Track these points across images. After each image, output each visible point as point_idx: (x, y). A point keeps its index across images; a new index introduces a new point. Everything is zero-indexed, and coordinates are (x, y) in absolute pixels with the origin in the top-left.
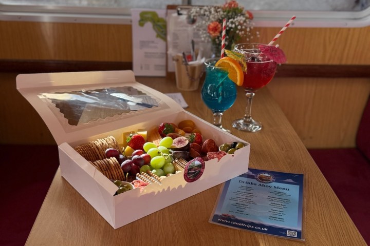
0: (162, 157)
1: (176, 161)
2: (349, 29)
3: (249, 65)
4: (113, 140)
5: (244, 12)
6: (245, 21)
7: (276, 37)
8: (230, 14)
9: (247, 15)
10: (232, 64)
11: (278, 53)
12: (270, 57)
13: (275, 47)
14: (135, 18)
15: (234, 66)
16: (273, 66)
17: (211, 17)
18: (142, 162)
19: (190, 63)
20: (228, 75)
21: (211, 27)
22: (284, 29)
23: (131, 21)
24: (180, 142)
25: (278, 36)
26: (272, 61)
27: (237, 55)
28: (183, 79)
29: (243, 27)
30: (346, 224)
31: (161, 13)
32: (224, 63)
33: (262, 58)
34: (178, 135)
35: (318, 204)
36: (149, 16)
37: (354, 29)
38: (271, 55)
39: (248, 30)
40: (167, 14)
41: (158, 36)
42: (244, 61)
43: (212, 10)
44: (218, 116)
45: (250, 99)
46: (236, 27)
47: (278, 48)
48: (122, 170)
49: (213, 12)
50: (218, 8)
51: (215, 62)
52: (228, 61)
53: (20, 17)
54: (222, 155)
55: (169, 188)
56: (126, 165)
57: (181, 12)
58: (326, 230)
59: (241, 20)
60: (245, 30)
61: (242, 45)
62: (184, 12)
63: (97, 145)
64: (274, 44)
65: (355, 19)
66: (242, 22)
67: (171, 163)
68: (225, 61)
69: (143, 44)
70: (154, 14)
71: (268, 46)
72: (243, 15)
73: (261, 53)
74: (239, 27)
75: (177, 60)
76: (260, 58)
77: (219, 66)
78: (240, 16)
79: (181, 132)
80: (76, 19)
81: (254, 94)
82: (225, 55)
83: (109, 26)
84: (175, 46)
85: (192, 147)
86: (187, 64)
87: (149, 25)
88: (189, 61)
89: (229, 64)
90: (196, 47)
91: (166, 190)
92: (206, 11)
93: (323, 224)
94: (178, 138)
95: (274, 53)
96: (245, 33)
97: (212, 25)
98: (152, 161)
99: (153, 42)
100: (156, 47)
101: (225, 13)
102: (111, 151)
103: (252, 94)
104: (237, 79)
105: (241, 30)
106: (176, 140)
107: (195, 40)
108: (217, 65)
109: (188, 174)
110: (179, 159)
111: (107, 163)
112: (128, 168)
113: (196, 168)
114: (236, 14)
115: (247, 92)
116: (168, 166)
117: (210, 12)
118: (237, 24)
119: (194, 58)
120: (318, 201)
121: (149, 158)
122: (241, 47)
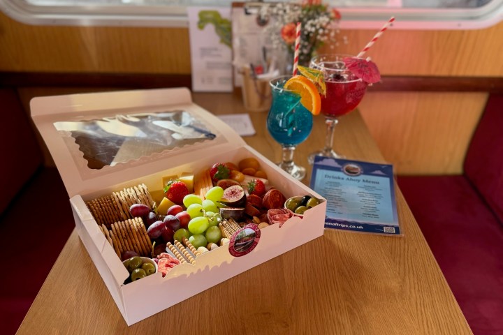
0: (204, 218)
1: (225, 222)
2: (463, 32)
3: (329, 86)
4: (144, 191)
5: (329, 10)
6: (328, 23)
7: (367, 46)
8: (311, 13)
9: (333, 15)
10: (306, 86)
11: (370, 69)
12: (358, 75)
13: (365, 61)
14: (193, 18)
15: (308, 88)
16: (363, 86)
17: (286, 17)
18: (177, 226)
19: (261, 77)
20: (301, 100)
21: (285, 31)
22: (378, 35)
23: (188, 23)
24: (233, 193)
25: (370, 44)
26: (360, 80)
27: (313, 73)
28: (252, 97)
29: (326, 31)
30: (455, 320)
31: (225, 12)
32: (295, 84)
33: (347, 75)
34: (234, 182)
35: (416, 286)
36: (210, 16)
37: (470, 32)
38: (360, 71)
39: (332, 34)
40: (232, 13)
41: (223, 41)
42: (322, 81)
43: (287, 8)
44: (288, 152)
45: (332, 128)
46: (317, 30)
47: (370, 62)
48: (148, 237)
49: (288, 11)
50: (295, 5)
51: (284, 81)
52: (300, 82)
53: (55, 20)
54: (287, 215)
55: (207, 267)
56: (154, 229)
57: (250, 11)
58: (426, 331)
59: (324, 21)
60: (328, 35)
61: (323, 57)
62: (254, 11)
63: (121, 198)
64: (365, 56)
65: (472, 18)
66: (324, 24)
67: (216, 227)
68: (297, 81)
69: (205, 51)
70: (217, 14)
71: (356, 60)
72: (327, 14)
73: (347, 69)
74: (321, 31)
75: (244, 73)
76: (345, 76)
77: (289, 87)
78: (323, 16)
79: (239, 176)
80: (121, 21)
81: (337, 122)
82: (297, 72)
83: (161, 30)
84: (243, 54)
85: (249, 201)
86: (255, 79)
87: (210, 28)
88: (259, 74)
89: (302, 86)
90: (268, 55)
91: (202, 270)
92: (279, 9)
93: (423, 321)
94: (231, 188)
95: (363, 69)
96: (329, 39)
97: (287, 28)
98: (191, 224)
99: (216, 49)
100: (219, 56)
101: (305, 12)
102: (136, 208)
103: (334, 122)
104: (312, 106)
105: (324, 35)
106: (228, 190)
107: (268, 46)
108: (286, 86)
109: (236, 246)
110: (228, 220)
111: (128, 228)
112: (158, 233)
113: (247, 238)
114: (318, 14)
115: (326, 119)
116: (212, 231)
117: (285, 11)
118: (318, 27)
119: (266, 69)
120: (416, 282)
121: (188, 218)
122: (321, 60)
